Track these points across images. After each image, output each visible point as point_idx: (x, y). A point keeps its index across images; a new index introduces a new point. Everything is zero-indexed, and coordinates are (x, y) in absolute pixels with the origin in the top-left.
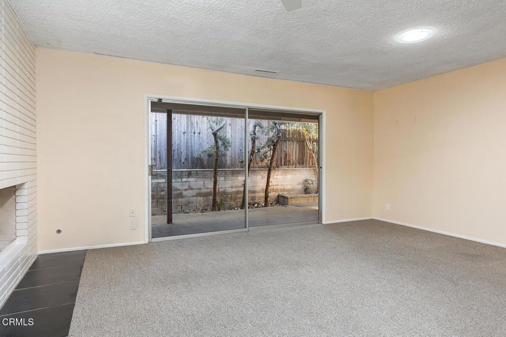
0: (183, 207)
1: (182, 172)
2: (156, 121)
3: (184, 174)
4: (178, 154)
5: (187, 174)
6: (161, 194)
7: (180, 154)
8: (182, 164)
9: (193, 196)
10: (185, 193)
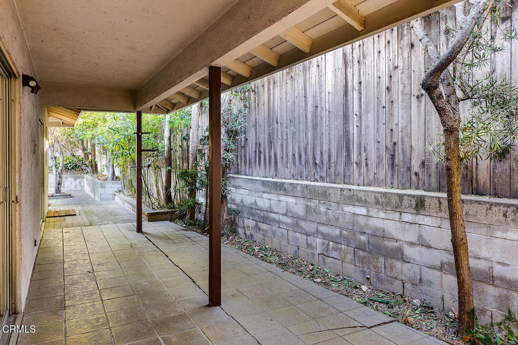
0: (406, 285)
1: (401, 197)
2: (380, 52)
3: (406, 202)
4: (403, 152)
5: (414, 203)
6: (359, 240)
7: (408, 152)
8: (414, 177)
9: (430, 267)
10: (410, 252)
